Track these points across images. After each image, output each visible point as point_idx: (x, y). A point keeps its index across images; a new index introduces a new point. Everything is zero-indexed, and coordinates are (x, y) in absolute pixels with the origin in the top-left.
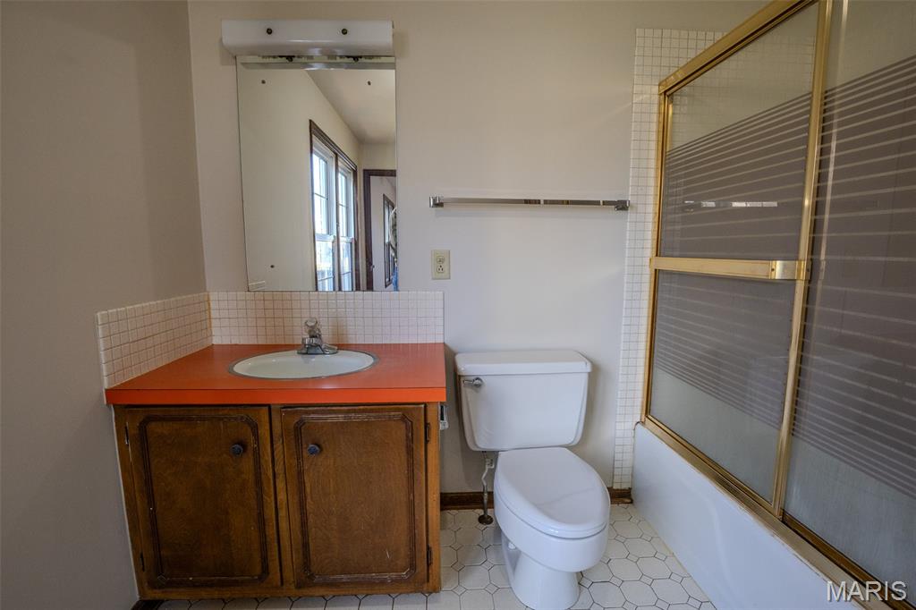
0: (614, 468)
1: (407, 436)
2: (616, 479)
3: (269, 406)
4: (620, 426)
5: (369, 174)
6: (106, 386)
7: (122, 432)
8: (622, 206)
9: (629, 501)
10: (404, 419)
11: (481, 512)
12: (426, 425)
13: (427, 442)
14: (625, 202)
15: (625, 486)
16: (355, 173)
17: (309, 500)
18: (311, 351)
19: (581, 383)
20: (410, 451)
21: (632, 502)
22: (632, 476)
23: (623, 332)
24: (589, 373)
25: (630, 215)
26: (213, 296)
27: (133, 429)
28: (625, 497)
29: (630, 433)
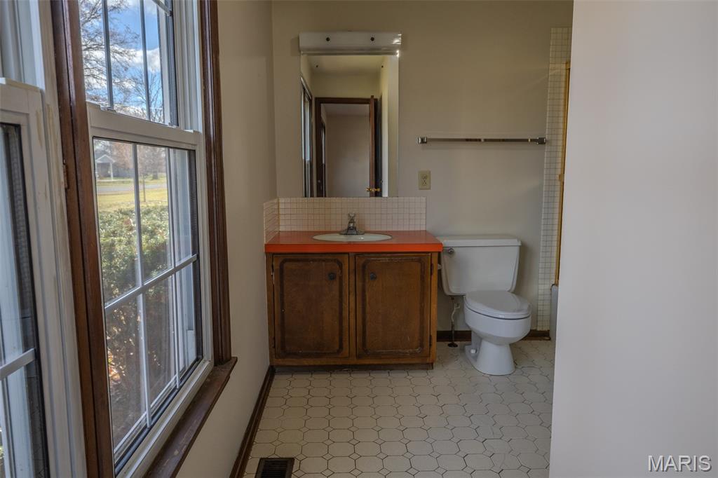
0: (537, 316)
1: (421, 270)
2: (539, 324)
3: (348, 253)
4: (541, 287)
5: (320, 101)
6: (265, 242)
7: (270, 267)
8: (541, 141)
9: (547, 338)
10: (419, 261)
11: (449, 343)
12: (432, 265)
13: (431, 274)
14: (543, 139)
15: (545, 329)
16: (310, 101)
17: (368, 306)
18: (349, 232)
19: (515, 253)
20: (423, 278)
21: (550, 339)
22: (550, 321)
23: (543, 223)
24: (520, 246)
25: (547, 147)
26: (282, 200)
27: (276, 265)
28: (545, 336)
29: (548, 292)
